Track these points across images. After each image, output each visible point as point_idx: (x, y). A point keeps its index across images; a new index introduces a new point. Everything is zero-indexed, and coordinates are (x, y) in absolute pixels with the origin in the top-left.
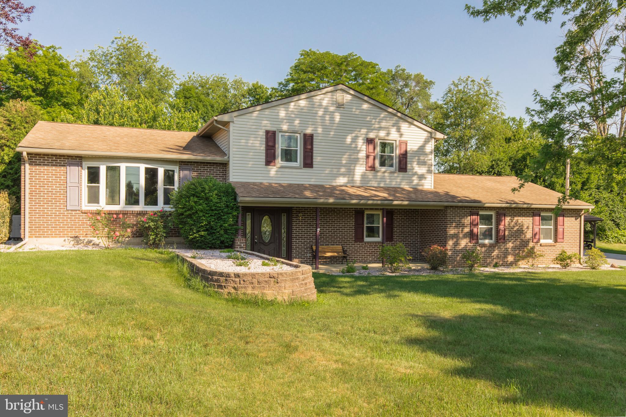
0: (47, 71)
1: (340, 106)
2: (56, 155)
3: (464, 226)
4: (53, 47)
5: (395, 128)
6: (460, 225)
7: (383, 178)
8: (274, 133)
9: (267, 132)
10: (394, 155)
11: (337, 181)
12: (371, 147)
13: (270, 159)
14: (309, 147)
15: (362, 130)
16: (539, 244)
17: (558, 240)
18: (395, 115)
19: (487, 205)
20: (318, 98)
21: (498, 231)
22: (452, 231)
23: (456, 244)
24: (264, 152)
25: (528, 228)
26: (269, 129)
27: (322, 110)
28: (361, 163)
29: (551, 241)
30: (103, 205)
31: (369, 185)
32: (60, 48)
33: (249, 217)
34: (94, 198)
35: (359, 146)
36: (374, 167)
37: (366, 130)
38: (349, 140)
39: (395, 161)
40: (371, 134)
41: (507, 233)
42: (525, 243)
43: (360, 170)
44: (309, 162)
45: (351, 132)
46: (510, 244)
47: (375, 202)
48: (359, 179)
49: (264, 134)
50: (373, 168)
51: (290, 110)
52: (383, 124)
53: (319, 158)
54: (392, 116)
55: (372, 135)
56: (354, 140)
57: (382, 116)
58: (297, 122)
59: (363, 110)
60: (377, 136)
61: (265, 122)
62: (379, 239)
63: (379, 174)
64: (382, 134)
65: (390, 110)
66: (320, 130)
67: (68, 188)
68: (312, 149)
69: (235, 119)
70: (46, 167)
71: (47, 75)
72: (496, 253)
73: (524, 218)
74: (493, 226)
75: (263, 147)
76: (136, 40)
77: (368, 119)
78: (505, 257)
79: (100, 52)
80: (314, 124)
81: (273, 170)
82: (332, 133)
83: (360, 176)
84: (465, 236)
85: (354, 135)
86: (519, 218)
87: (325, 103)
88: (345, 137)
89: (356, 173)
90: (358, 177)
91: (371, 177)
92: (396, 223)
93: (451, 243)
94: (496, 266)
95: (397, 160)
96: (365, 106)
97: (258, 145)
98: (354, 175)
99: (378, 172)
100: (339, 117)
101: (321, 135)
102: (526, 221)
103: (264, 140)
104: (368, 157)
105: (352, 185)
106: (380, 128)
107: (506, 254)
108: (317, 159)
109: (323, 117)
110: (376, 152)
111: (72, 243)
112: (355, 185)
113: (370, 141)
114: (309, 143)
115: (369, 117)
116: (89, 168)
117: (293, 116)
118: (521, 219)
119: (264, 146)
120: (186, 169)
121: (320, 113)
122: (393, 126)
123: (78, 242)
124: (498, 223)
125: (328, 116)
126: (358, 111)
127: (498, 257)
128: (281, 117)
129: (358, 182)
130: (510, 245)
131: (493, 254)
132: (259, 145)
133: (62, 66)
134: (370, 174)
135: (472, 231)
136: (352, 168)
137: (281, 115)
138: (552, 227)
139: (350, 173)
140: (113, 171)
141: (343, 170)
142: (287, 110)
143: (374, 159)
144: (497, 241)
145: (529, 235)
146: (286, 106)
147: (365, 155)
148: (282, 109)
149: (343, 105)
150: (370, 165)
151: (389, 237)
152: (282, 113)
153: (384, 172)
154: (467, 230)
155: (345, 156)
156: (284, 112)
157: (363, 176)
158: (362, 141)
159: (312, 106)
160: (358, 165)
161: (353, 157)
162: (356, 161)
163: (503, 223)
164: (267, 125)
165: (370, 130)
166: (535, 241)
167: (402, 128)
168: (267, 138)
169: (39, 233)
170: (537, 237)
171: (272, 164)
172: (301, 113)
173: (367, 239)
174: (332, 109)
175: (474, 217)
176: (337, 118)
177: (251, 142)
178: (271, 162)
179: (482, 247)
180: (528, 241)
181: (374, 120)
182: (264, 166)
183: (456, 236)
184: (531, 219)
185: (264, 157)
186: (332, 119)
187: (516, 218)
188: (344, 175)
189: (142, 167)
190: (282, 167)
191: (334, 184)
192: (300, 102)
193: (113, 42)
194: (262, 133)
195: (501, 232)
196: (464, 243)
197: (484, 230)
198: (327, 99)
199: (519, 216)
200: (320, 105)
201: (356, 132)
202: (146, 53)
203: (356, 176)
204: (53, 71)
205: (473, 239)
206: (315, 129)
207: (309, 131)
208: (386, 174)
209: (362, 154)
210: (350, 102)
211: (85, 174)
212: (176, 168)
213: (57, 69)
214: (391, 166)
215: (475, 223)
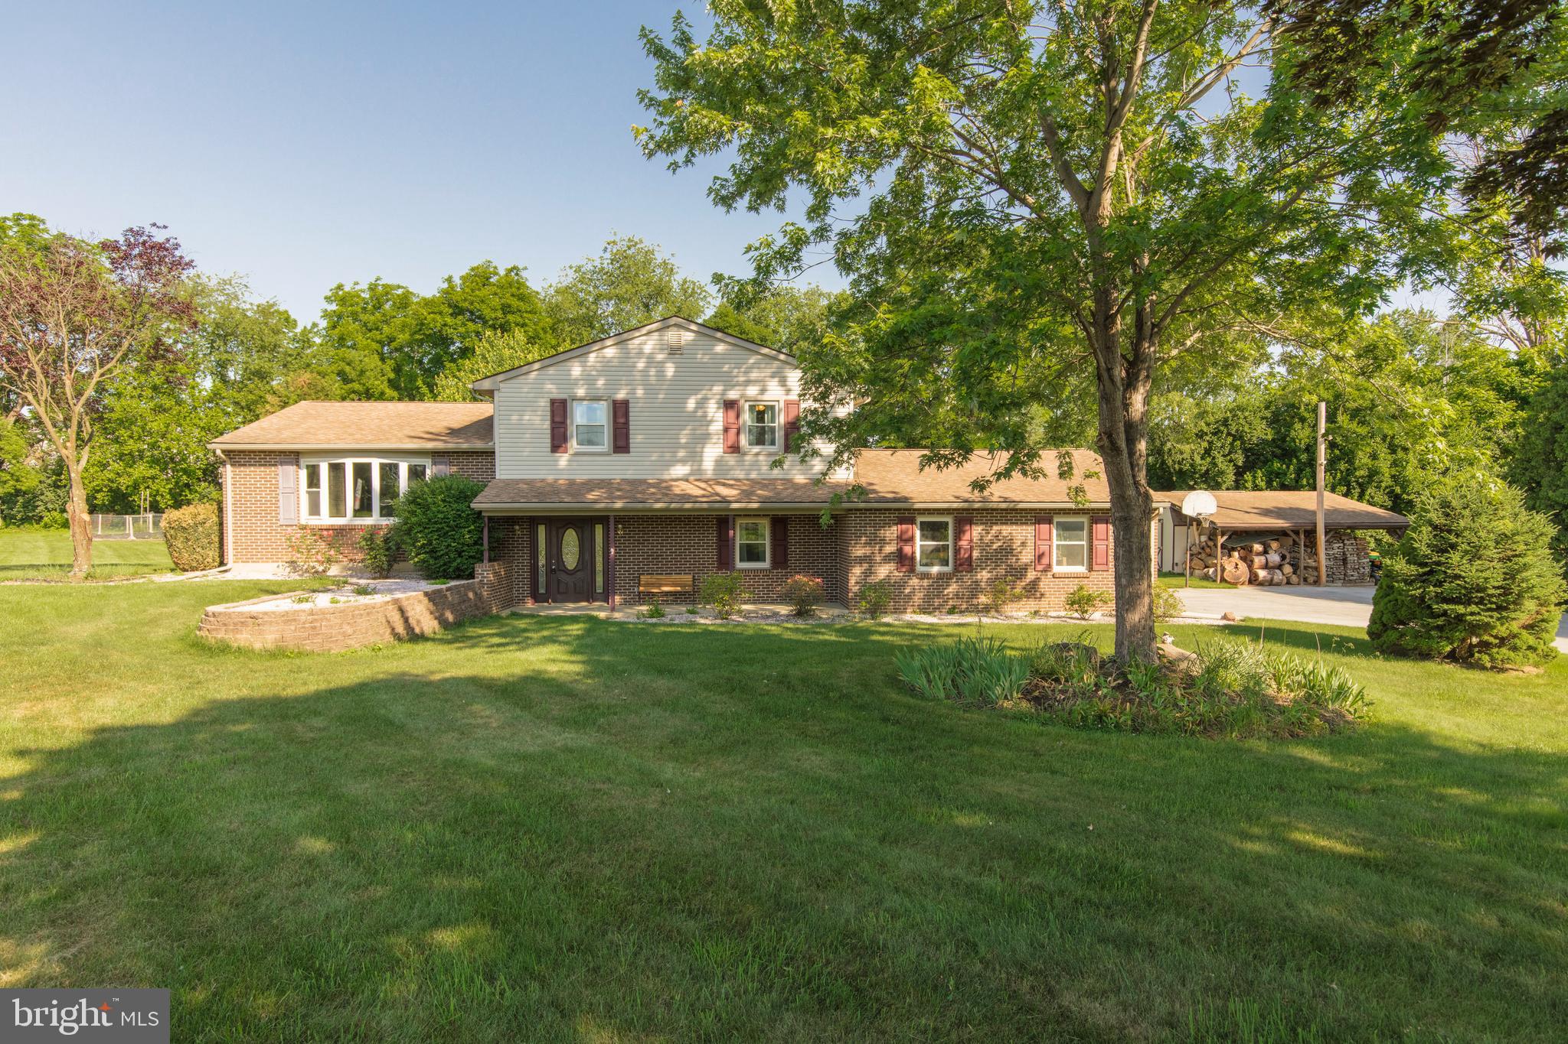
0: (499, 307)
1: (674, 351)
2: (254, 452)
3: (883, 542)
4: (514, 268)
5: (776, 379)
6: (877, 541)
7: (755, 464)
8: (564, 402)
9: (553, 402)
10: (776, 424)
11: (672, 472)
12: (732, 414)
13: (558, 440)
14: (622, 420)
15: (715, 388)
16: (1049, 574)
17: (1095, 567)
18: (775, 358)
19: (917, 506)
20: (637, 341)
21: (957, 551)
22: (859, 551)
23: (868, 573)
24: (549, 431)
25: (1023, 544)
26: (556, 396)
27: (644, 360)
28: (714, 441)
29: (1081, 569)
30: (325, 519)
31: (729, 477)
32: (525, 268)
33: (542, 530)
34: (315, 509)
35: (710, 415)
36: (738, 447)
37: (721, 388)
38: (691, 404)
39: (779, 435)
40: (731, 392)
41: (976, 554)
42: (1019, 572)
43: (712, 453)
44: (621, 443)
45: (696, 392)
46: (984, 573)
47: (697, 505)
48: (712, 468)
49: (549, 404)
50: (735, 449)
51: (589, 364)
52: (754, 375)
53: (640, 437)
54: (768, 361)
55: (733, 395)
56: (702, 404)
57: (751, 361)
58: (601, 382)
59: (717, 354)
60: (742, 396)
61: (549, 386)
62: (766, 565)
63: (747, 458)
64: (752, 391)
65: (765, 351)
66: (640, 392)
67: (280, 497)
68: (627, 423)
69: (501, 385)
70: (252, 469)
71: (499, 314)
72: (953, 588)
73: (1014, 527)
74: (950, 543)
75: (547, 424)
76: (641, 242)
77: (726, 368)
78: (974, 596)
79: (590, 267)
80: (631, 384)
81: (563, 460)
82: (661, 396)
83: (713, 463)
84: (887, 559)
85: (699, 396)
86: (1004, 527)
87: (648, 349)
88: (685, 401)
89: (705, 459)
90: (708, 465)
91: (732, 463)
92: (793, 539)
93: (857, 571)
94: (952, 611)
95: (782, 433)
96: (720, 348)
97: (538, 422)
98: (701, 461)
99: (745, 454)
100: (673, 370)
101: (641, 401)
102: (1021, 534)
103: (549, 414)
104: (726, 430)
105: (698, 477)
106: (748, 383)
107: (975, 590)
108: (636, 438)
109: (645, 371)
110: (741, 421)
111: (288, 570)
112: (704, 477)
113: (729, 405)
114: (620, 413)
115: (727, 366)
116: (308, 467)
117: (594, 373)
118: (1006, 530)
119: (548, 422)
120: (441, 463)
121: (641, 365)
122: (772, 377)
123: (295, 568)
124: (958, 537)
125: (653, 369)
126: (708, 357)
127: (957, 596)
128: (573, 377)
129: (710, 472)
130: (984, 575)
131: (946, 592)
132: (541, 421)
133: (522, 298)
134: (731, 459)
135: (900, 551)
136: (698, 450)
137: (573, 373)
138: (1084, 543)
139: (695, 457)
140: (337, 470)
141: (681, 454)
142: (584, 365)
143: (738, 433)
144: (956, 569)
145: (1027, 556)
146: (583, 359)
147: (721, 428)
148: (577, 364)
149: (679, 349)
150: (730, 443)
151: (781, 560)
152: (576, 370)
153: (757, 454)
154: (890, 548)
155: (685, 432)
156: (580, 369)
157: (719, 462)
158: (716, 406)
159: (626, 355)
160: (708, 446)
161: (698, 432)
162: (705, 437)
163: (967, 536)
164: (552, 390)
165: (730, 385)
166: (1040, 568)
167: (789, 379)
168: (553, 412)
169: (246, 557)
170: (1045, 561)
171: (561, 449)
172: (606, 366)
173: (740, 565)
174: (660, 357)
175: (904, 526)
176: (670, 370)
177: (527, 418)
178: (559, 447)
179: (922, 579)
180: (1025, 569)
181: (736, 370)
182: (550, 454)
183: (868, 559)
184: (1031, 528)
185: (549, 441)
186: (661, 373)
187: (995, 528)
188: (683, 461)
189: (376, 463)
190: (577, 454)
191: (666, 477)
192: (605, 350)
193: (605, 250)
194: (544, 403)
195: (962, 552)
196: (883, 571)
197: (931, 548)
198: (650, 342)
199: (1002, 524)
200: (640, 353)
201: (704, 392)
202: (659, 261)
203: (704, 463)
204: (509, 306)
205: (903, 566)
206: (633, 392)
207: (621, 395)
208: (761, 458)
209: (717, 427)
210: (692, 345)
211: (303, 474)
212: (427, 462)
213: (515, 303)
214: (773, 443)
215: (905, 537)
